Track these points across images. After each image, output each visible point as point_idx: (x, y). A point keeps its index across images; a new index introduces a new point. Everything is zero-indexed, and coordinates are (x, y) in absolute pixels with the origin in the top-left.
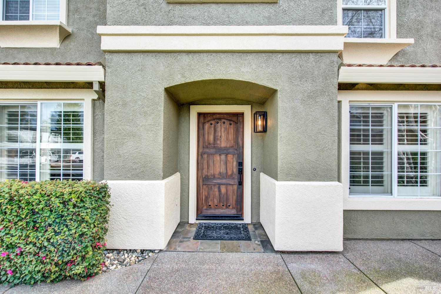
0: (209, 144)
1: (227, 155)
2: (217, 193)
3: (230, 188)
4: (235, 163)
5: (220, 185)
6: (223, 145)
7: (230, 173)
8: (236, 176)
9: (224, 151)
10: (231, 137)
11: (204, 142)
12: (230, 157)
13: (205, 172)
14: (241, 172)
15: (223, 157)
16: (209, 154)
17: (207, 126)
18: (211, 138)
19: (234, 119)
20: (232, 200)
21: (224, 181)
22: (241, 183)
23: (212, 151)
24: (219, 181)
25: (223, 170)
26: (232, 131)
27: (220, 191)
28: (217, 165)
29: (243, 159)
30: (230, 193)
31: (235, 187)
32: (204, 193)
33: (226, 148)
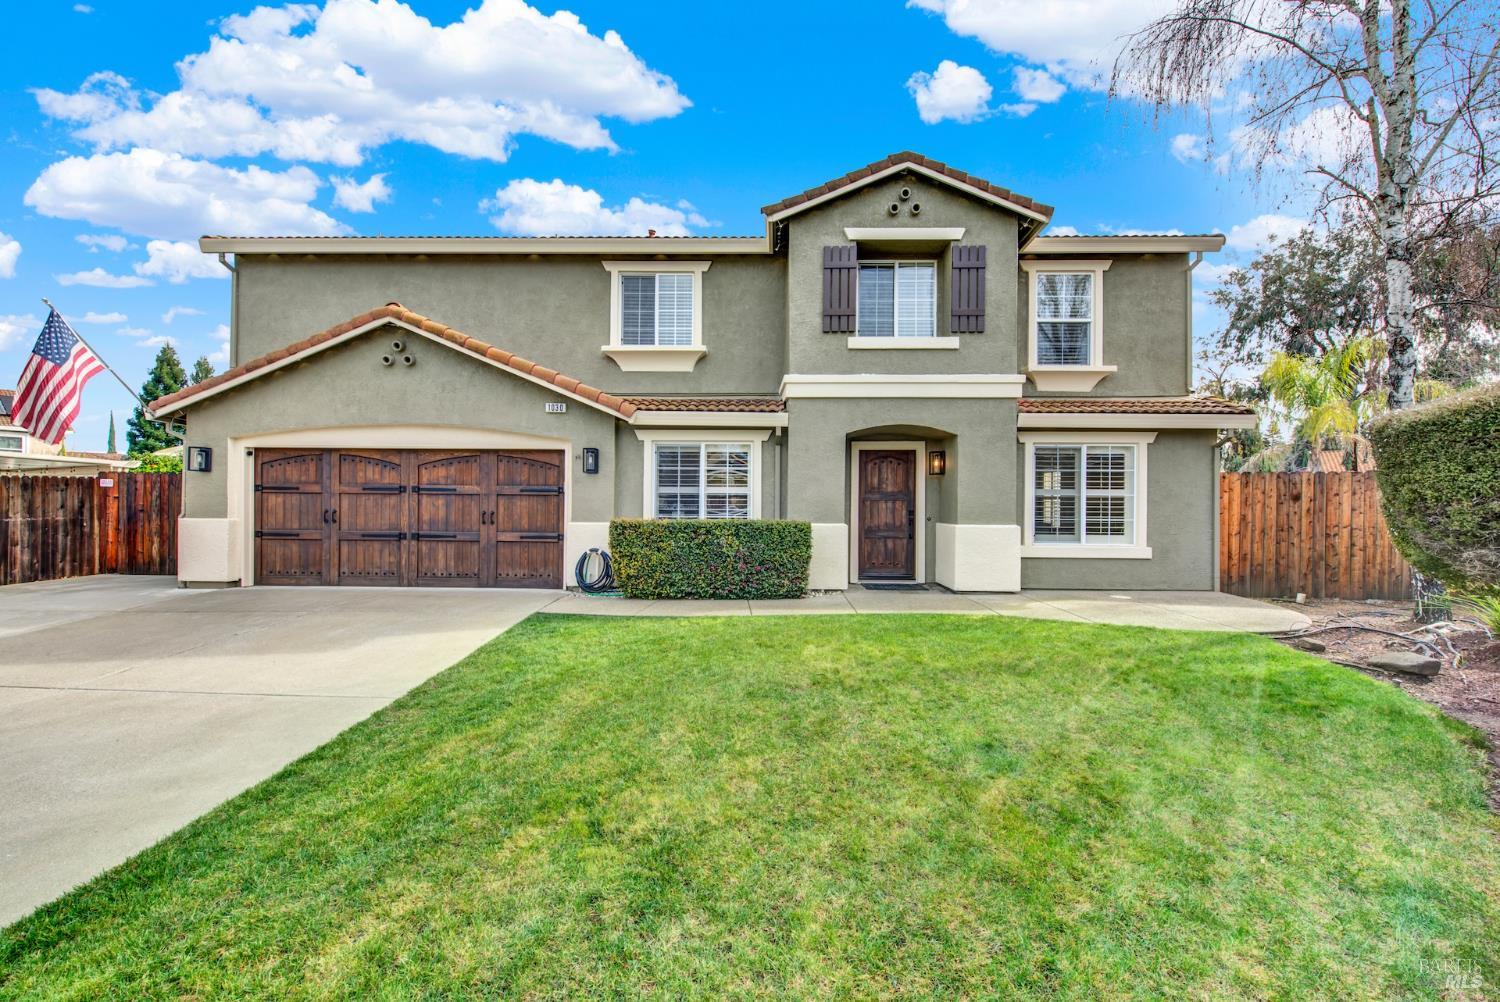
0: (873, 488)
1: (894, 502)
2: (882, 549)
3: (898, 542)
4: (904, 512)
5: (886, 538)
6: (890, 489)
7: (898, 523)
8: (906, 528)
9: (892, 497)
10: (900, 480)
11: (867, 485)
12: (898, 504)
13: (868, 522)
14: (912, 522)
15: (890, 504)
16: (872, 501)
17: (870, 466)
18: (876, 481)
19: (904, 457)
20: (902, 556)
21: (891, 534)
22: (912, 537)
23: (877, 496)
24: (885, 534)
25: (889, 520)
26: (900, 472)
27: (886, 545)
28: (883, 515)
29: (914, 506)
30: (899, 548)
31: (905, 541)
32: (867, 549)
33: (893, 494)
